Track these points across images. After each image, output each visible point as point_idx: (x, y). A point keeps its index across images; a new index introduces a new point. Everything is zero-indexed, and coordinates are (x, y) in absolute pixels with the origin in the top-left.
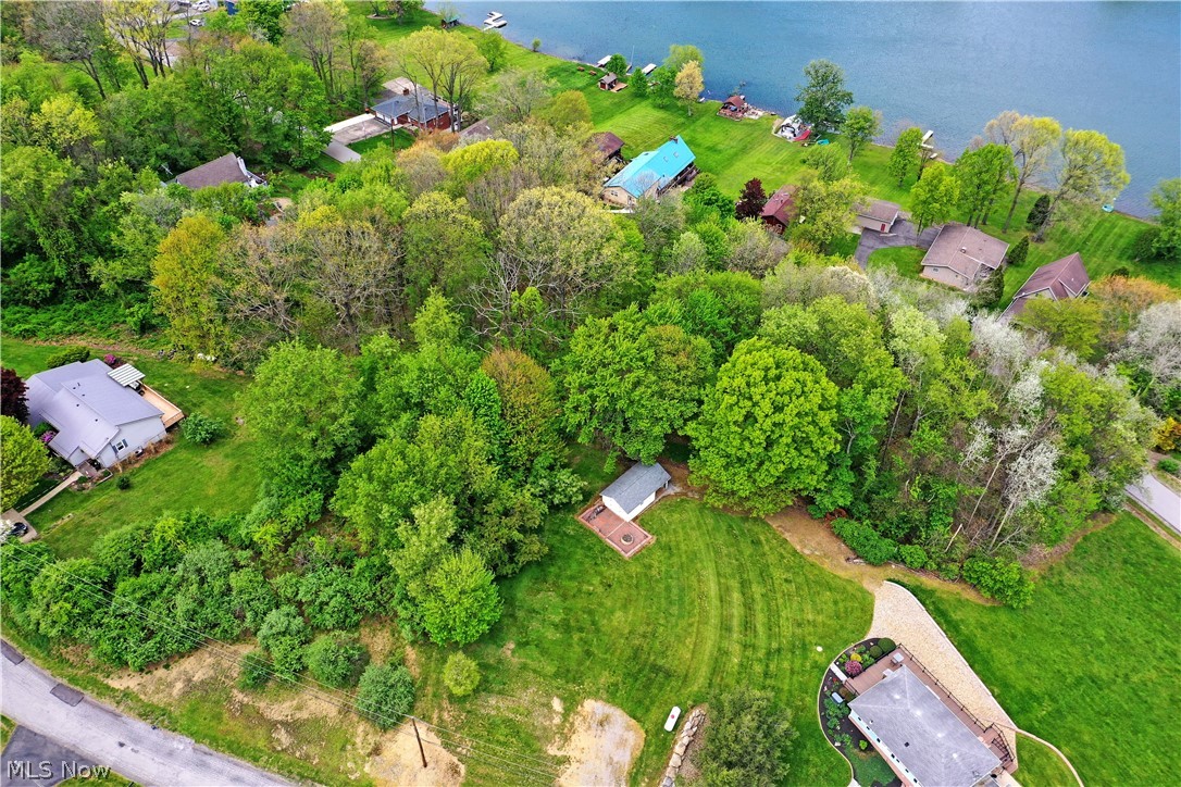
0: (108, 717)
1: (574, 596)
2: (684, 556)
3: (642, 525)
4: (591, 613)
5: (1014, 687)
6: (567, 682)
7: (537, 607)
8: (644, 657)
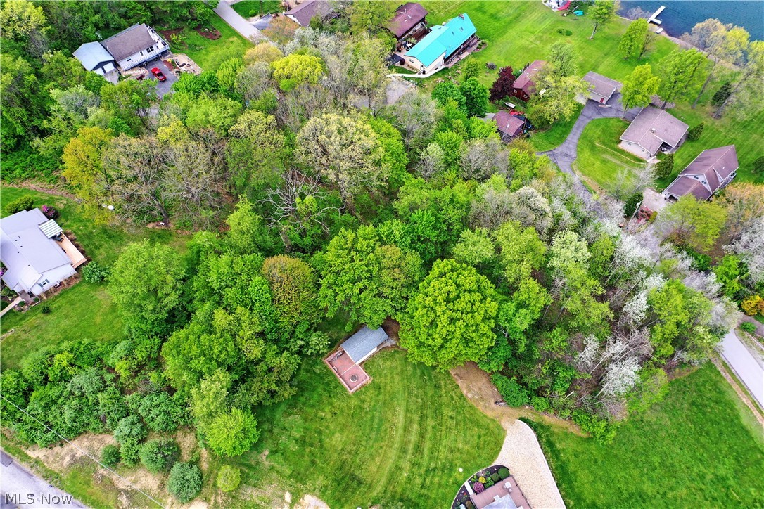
0: (24, 476)
1: (312, 419)
2: (387, 395)
3: (365, 369)
4: (320, 433)
5: (585, 501)
6: (297, 482)
7: (287, 425)
8: (347, 468)
